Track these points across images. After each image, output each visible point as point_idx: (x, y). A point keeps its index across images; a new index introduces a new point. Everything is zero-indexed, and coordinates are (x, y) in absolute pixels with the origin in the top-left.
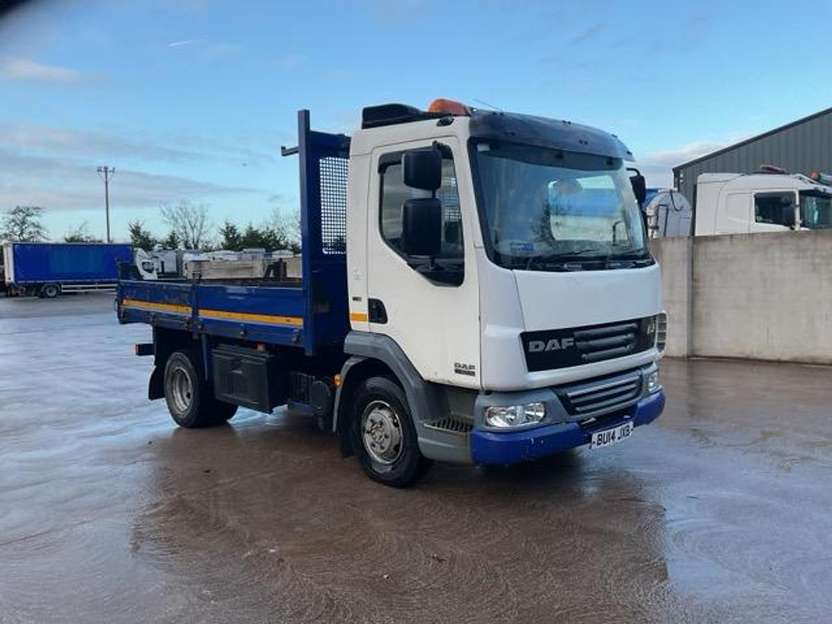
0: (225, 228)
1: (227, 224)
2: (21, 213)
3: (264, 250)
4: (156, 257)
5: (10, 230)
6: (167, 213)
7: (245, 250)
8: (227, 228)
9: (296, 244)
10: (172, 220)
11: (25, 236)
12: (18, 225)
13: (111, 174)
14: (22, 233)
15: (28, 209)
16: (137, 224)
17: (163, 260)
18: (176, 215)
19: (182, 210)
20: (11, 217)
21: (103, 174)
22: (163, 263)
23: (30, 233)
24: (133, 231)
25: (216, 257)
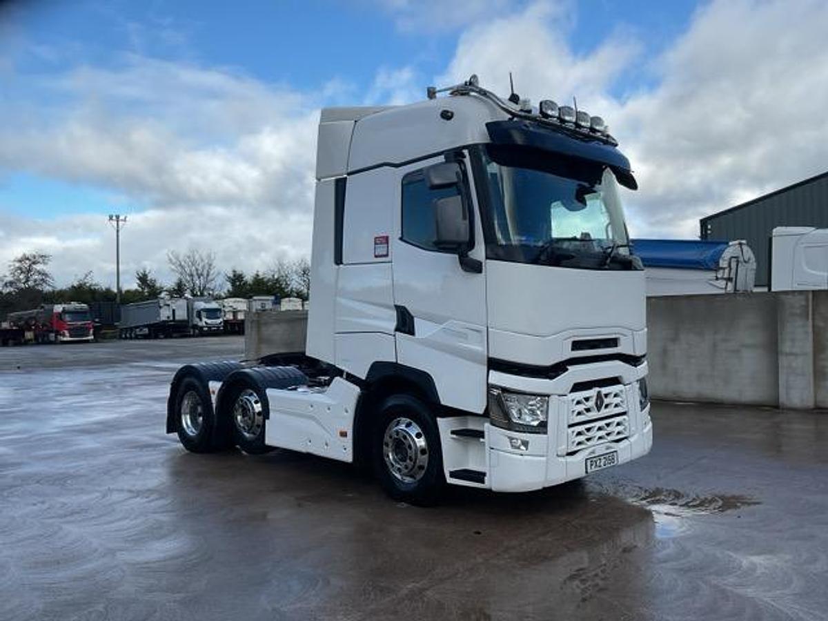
0: (231, 276)
1: (234, 271)
2: (27, 262)
3: (273, 298)
4: (168, 305)
5: (15, 278)
6: (174, 260)
7: (255, 298)
8: (234, 276)
9: (301, 292)
10: (179, 268)
11: (31, 283)
12: (24, 273)
13: (123, 222)
14: (27, 281)
15: (34, 257)
16: (145, 272)
17: (174, 308)
18: (183, 263)
19: (189, 257)
20: (17, 265)
21: (115, 223)
22: (174, 311)
23: (35, 281)
24: (140, 279)
25: (226, 304)
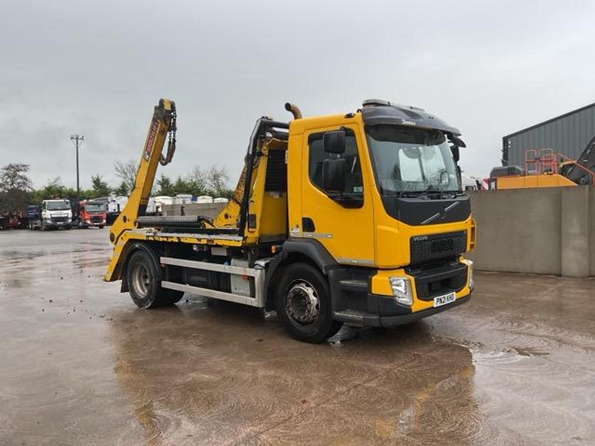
0: (161, 180)
1: (163, 177)
2: (12, 169)
3: (191, 196)
4: (114, 201)
5: (4, 181)
6: (119, 169)
7: (178, 196)
8: (163, 180)
9: (212, 192)
10: (123, 174)
11: (15, 186)
12: (11, 178)
13: (81, 141)
14: (12, 184)
15: (18, 166)
16: (98, 177)
17: (119, 203)
18: (126, 171)
19: (130, 166)
20: (5, 171)
21: (75, 141)
23: (19, 183)
24: (95, 182)
25: (156, 201)
